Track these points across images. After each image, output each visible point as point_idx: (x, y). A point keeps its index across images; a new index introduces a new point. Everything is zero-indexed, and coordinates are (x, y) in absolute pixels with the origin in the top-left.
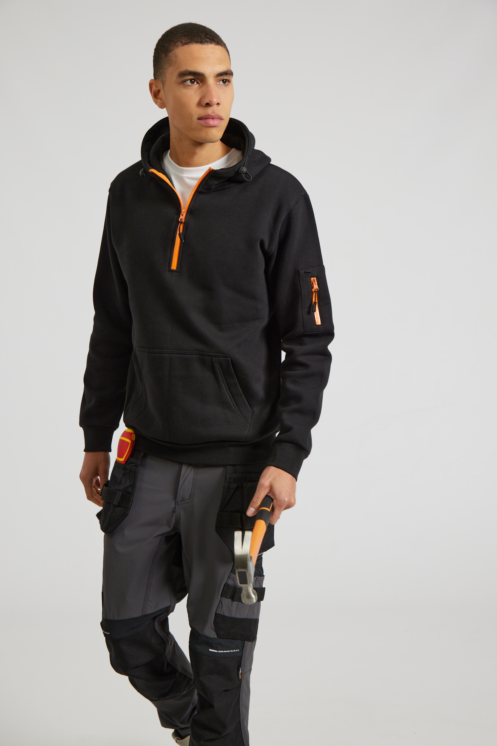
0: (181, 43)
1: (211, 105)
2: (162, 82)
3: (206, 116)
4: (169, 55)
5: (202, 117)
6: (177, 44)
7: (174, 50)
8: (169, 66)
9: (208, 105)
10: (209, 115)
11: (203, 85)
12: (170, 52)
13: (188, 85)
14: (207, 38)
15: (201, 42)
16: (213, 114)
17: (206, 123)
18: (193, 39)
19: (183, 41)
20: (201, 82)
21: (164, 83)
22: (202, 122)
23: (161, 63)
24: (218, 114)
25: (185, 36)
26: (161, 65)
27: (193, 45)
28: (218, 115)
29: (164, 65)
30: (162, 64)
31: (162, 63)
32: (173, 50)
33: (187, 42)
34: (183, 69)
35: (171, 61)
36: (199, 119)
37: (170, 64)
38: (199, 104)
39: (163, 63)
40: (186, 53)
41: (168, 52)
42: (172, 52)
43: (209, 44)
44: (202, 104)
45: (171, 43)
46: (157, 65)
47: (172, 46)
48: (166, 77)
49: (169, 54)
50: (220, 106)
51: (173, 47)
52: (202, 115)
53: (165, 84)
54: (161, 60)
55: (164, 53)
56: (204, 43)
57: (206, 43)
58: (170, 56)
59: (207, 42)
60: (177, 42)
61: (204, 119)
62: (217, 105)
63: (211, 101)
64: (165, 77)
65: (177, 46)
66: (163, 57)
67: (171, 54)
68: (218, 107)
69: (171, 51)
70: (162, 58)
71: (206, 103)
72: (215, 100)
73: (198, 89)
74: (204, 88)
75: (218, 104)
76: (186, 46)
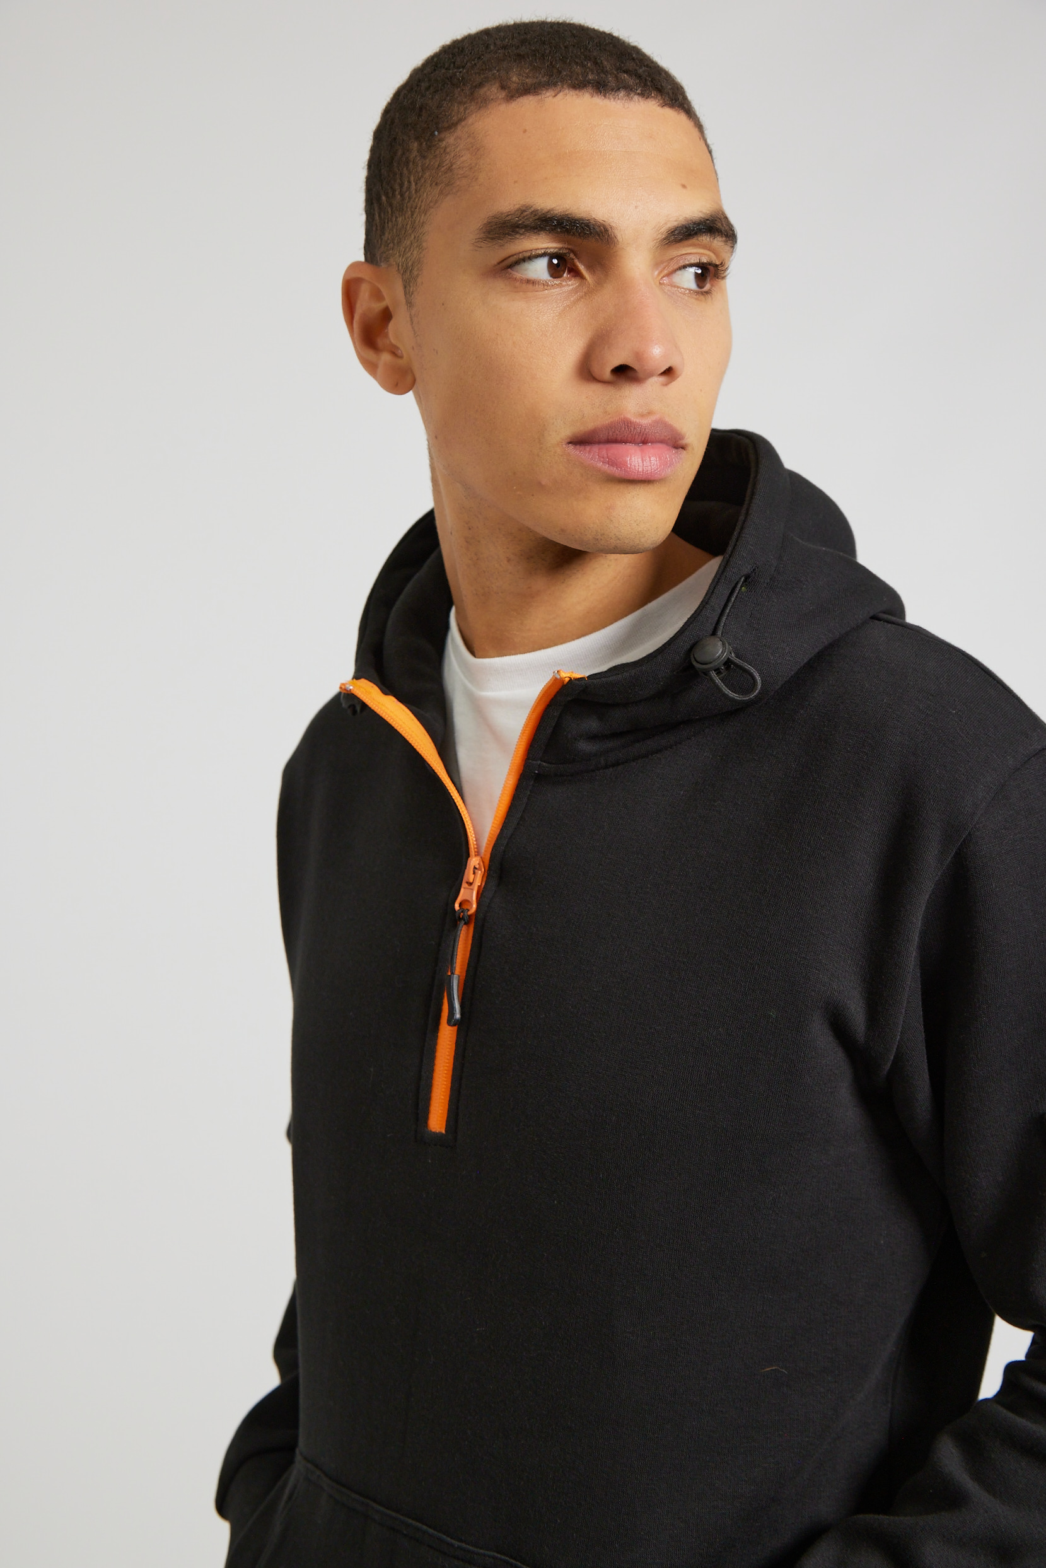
0: (503, 87)
1: (641, 375)
2: (405, 272)
3: (611, 427)
4: (443, 144)
5: (594, 432)
6: (482, 91)
7: (470, 120)
8: (441, 193)
9: (624, 372)
10: (627, 423)
11: (599, 284)
12: (449, 128)
13: (528, 281)
14: (626, 72)
15: (601, 87)
16: (645, 422)
17: (612, 463)
18: (560, 72)
19: (515, 79)
20: (590, 268)
21: (415, 273)
22: (591, 456)
23: (401, 186)
24: (667, 419)
25: (520, 57)
26: (402, 195)
27: (560, 95)
28: (666, 426)
29: (416, 191)
30: (409, 188)
31: (409, 182)
32: (460, 120)
33: (529, 81)
34: (508, 202)
35: (450, 169)
36: (581, 441)
37: (447, 185)
38: (586, 371)
39: (413, 186)
40: (525, 131)
41: (438, 129)
42: (459, 127)
43: (636, 97)
44: (596, 370)
45: (457, 91)
46: (384, 198)
47: (460, 103)
48: (424, 244)
49: (441, 140)
50: (677, 385)
51: (462, 109)
52: (590, 426)
53: (419, 280)
54: (405, 171)
55: (417, 138)
56: (612, 90)
57: (622, 93)
58: (446, 148)
59: (629, 89)
60: (481, 85)
61: (599, 442)
62: (662, 379)
63: (638, 356)
64: (420, 247)
65: (485, 103)
66: (415, 153)
67: (450, 139)
68: (666, 389)
69: (454, 125)
70: (407, 162)
71: (617, 362)
72: (657, 354)
73: (578, 300)
74: (607, 296)
75: (669, 372)
76: (527, 104)
